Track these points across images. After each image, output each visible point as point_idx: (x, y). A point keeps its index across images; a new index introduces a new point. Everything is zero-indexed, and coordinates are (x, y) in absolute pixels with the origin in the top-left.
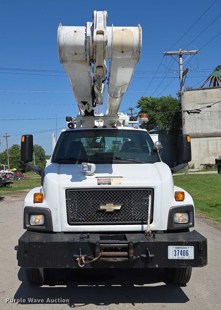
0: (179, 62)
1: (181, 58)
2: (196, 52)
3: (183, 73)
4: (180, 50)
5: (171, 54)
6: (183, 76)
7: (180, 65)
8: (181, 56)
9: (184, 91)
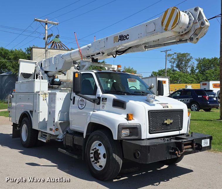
0: (45, 28)
1: (46, 26)
2: (57, 24)
3: (48, 36)
4: (46, 19)
5: (40, 21)
6: (48, 38)
7: (46, 30)
8: (46, 24)
9: (48, 49)
